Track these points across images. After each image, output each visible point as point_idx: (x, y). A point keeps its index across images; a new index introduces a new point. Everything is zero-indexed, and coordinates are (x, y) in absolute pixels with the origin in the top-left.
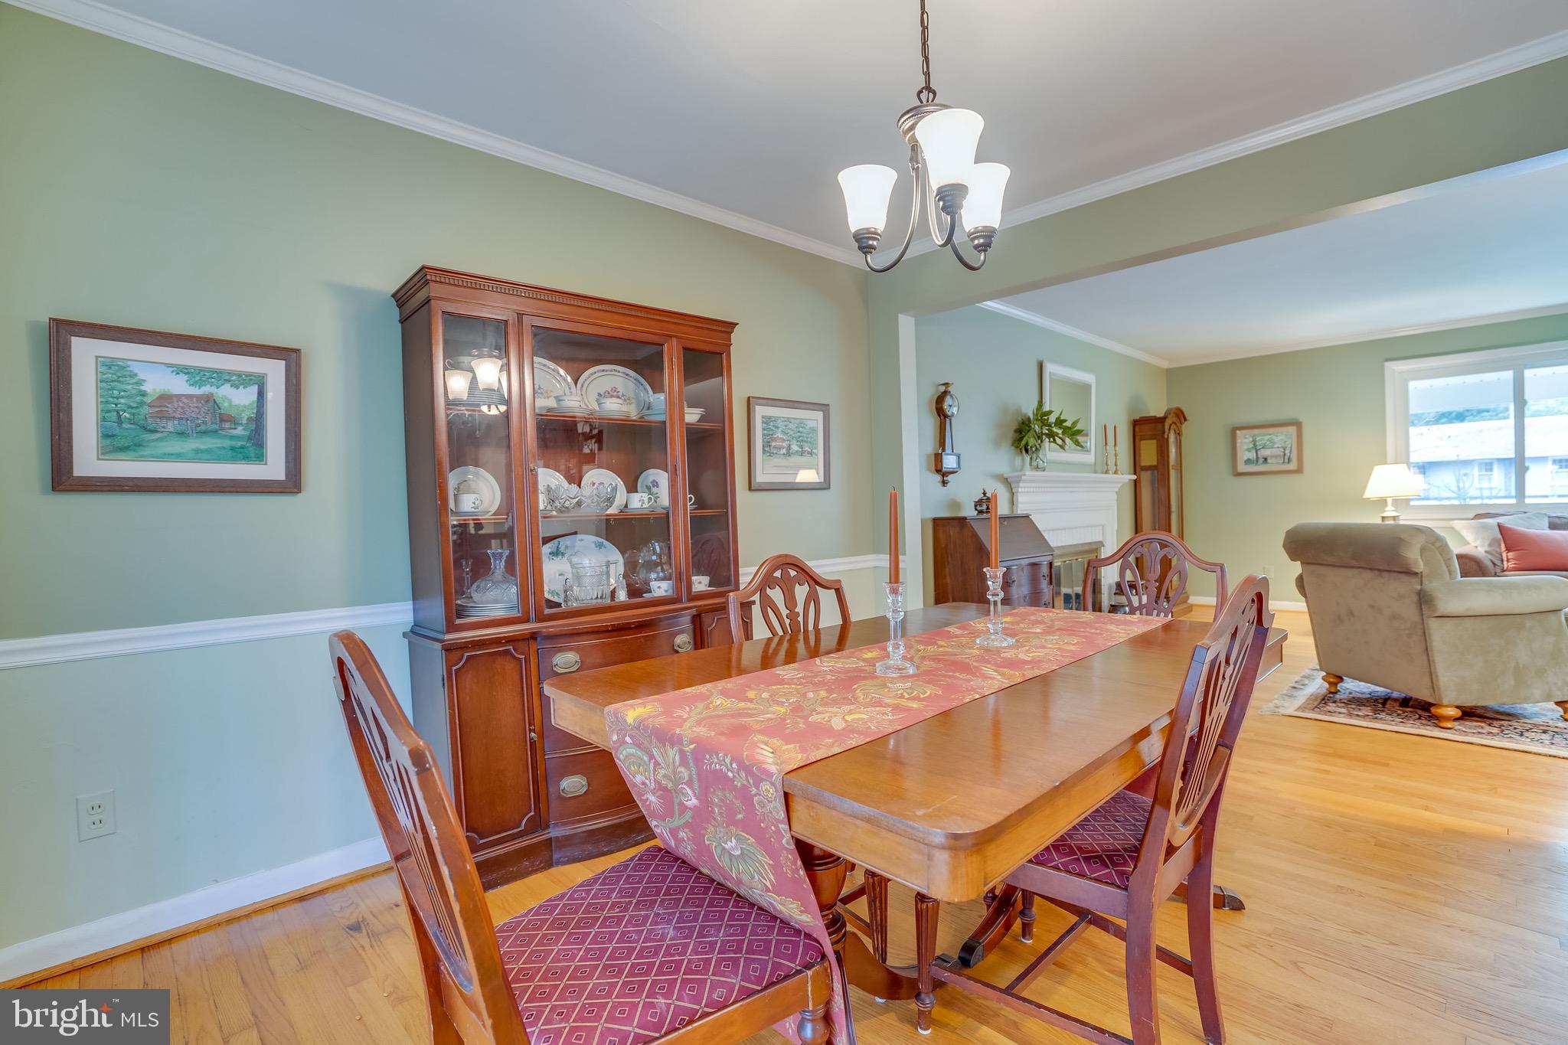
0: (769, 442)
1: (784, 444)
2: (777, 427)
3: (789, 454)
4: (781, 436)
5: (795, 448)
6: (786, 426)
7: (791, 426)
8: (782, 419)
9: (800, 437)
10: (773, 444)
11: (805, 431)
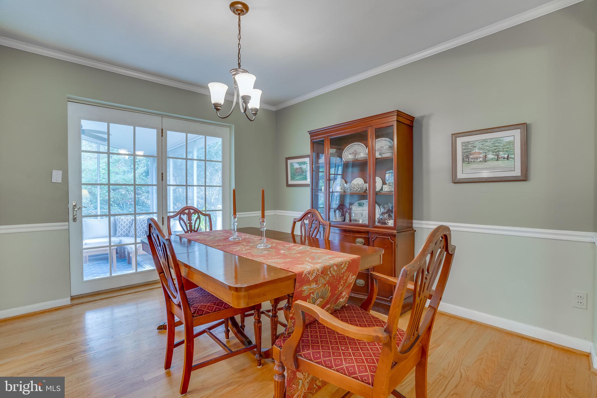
0: (468, 156)
1: (481, 156)
2: (475, 147)
3: (485, 160)
4: (477, 151)
5: (490, 156)
6: (482, 145)
7: (487, 144)
8: (480, 141)
9: (495, 149)
10: (471, 157)
11: (502, 145)
